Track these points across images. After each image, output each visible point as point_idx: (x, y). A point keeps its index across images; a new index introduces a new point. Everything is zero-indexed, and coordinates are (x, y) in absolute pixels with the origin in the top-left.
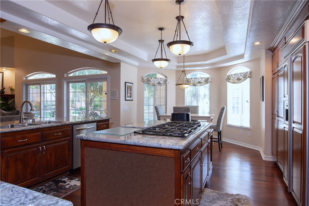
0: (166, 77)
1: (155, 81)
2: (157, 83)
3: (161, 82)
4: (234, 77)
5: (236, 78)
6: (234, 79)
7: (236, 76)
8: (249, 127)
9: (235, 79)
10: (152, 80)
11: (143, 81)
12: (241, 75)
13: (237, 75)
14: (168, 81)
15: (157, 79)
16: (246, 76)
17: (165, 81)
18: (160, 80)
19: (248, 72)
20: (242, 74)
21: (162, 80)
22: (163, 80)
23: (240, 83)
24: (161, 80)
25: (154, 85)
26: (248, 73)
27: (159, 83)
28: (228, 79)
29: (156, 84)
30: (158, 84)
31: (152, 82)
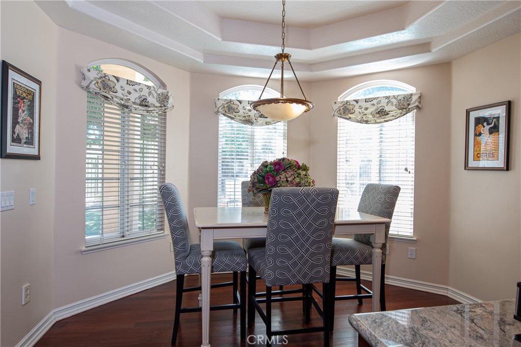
0: (163, 85)
1: (129, 93)
2: (138, 101)
3: (152, 100)
4: (364, 107)
5: (372, 109)
6: (366, 112)
7: (374, 105)
8: (412, 234)
9: (369, 111)
10: (118, 87)
11: (85, 84)
12: (388, 103)
13: (375, 102)
14: (170, 101)
15: (137, 87)
16: (409, 105)
17: (164, 100)
18: (145, 92)
19: (411, 95)
20: (394, 101)
21: (153, 92)
22: (155, 95)
23: (385, 121)
24: (150, 93)
25: (127, 107)
26: (415, 98)
27: (144, 103)
28: (346, 111)
29: (134, 103)
30: (141, 105)
31: (119, 94)
